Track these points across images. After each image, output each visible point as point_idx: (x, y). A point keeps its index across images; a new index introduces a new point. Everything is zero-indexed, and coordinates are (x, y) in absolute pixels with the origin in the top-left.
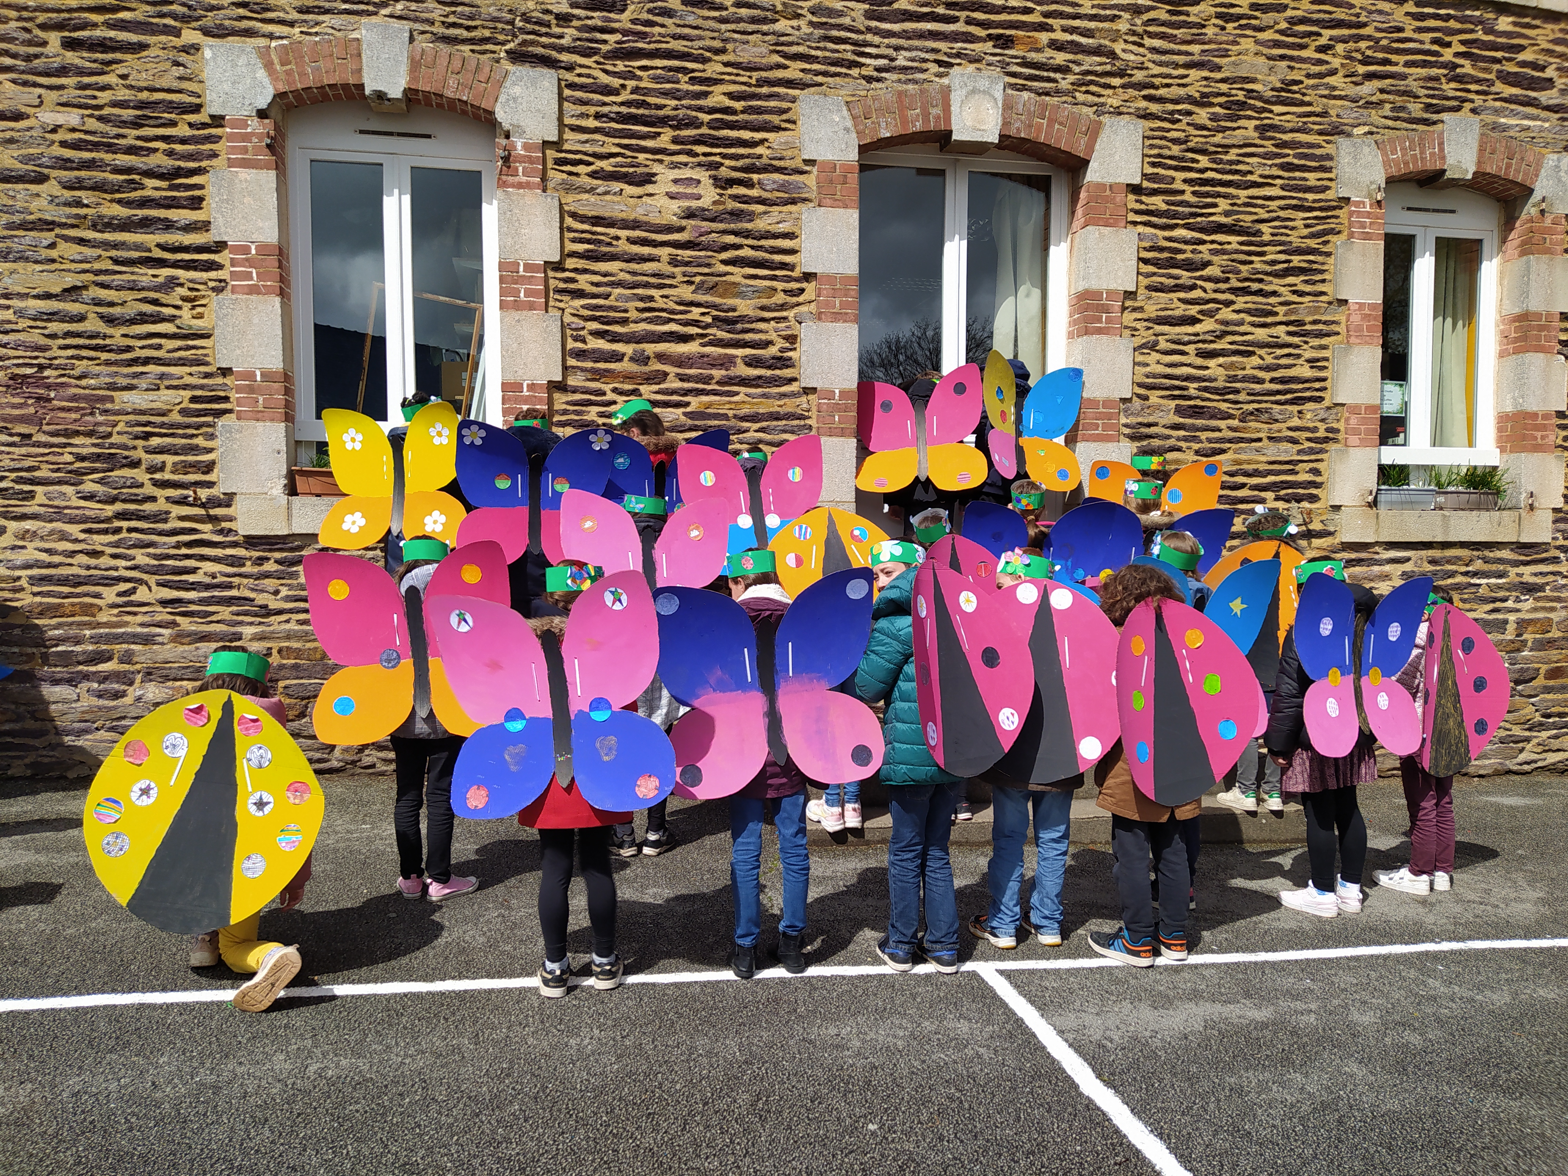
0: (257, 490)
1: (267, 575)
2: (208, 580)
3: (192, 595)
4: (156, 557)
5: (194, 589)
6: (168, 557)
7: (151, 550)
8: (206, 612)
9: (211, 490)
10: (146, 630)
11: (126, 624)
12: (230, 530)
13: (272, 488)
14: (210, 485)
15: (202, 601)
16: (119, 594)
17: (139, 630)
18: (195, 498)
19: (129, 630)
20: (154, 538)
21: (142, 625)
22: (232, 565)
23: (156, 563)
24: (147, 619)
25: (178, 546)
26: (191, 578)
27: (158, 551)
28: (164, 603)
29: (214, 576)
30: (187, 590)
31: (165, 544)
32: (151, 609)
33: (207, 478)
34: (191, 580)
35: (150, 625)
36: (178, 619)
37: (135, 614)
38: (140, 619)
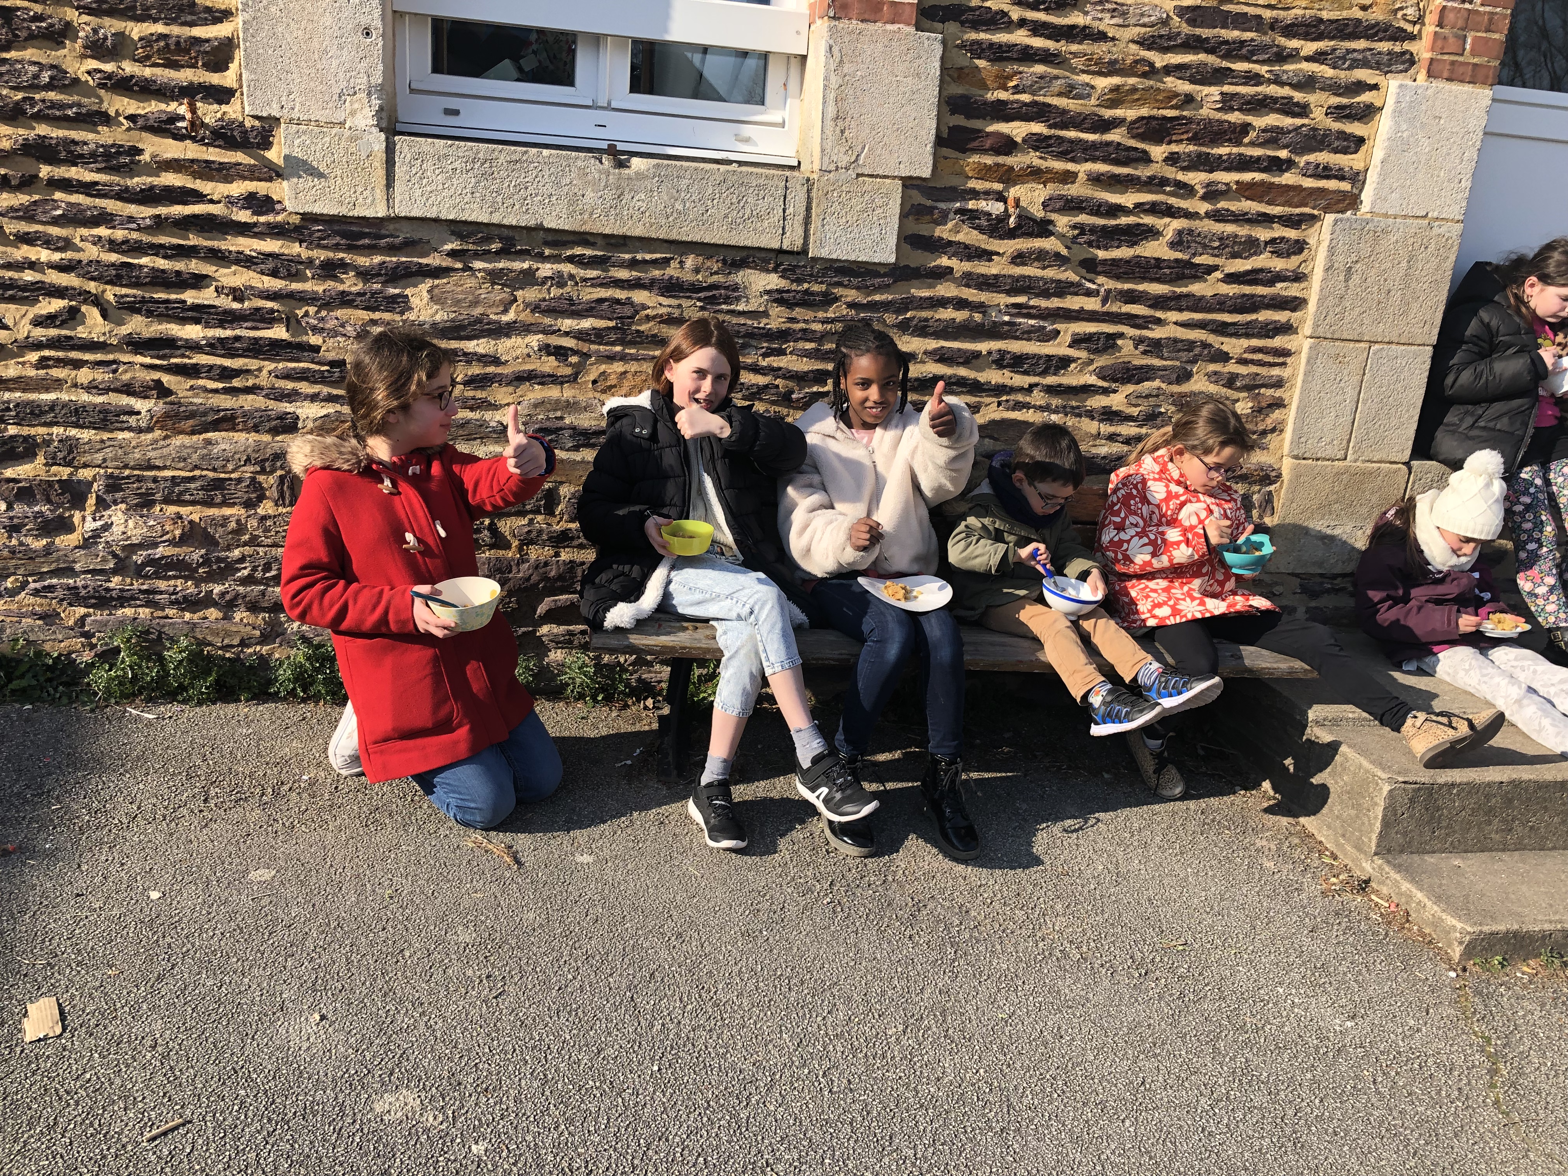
0: (322, 115)
1: (345, 300)
2: (226, 303)
3: (193, 332)
4: (113, 246)
5: (197, 321)
6: (139, 249)
7: (103, 231)
8: (224, 369)
9: (224, 108)
10: (100, 399)
11: (57, 384)
12: (268, 199)
13: (353, 113)
14: (223, 95)
15: (214, 347)
16: (38, 322)
17: (85, 397)
18: (192, 123)
19: (65, 397)
20: (111, 205)
21: (92, 387)
22: (274, 274)
23: (114, 257)
24: (102, 376)
25: (160, 224)
26: (190, 297)
27: (119, 234)
28: (137, 345)
29: (237, 294)
30: (183, 321)
31: (131, 219)
32: (111, 357)
33: (215, 79)
34: (190, 301)
35: (107, 390)
36: (166, 379)
37: (77, 364)
38: (84, 375)
